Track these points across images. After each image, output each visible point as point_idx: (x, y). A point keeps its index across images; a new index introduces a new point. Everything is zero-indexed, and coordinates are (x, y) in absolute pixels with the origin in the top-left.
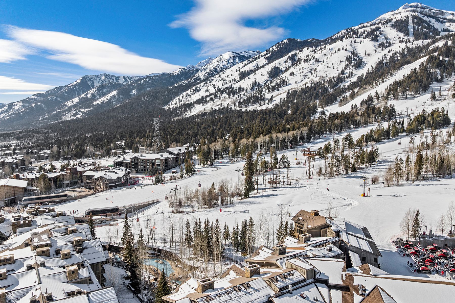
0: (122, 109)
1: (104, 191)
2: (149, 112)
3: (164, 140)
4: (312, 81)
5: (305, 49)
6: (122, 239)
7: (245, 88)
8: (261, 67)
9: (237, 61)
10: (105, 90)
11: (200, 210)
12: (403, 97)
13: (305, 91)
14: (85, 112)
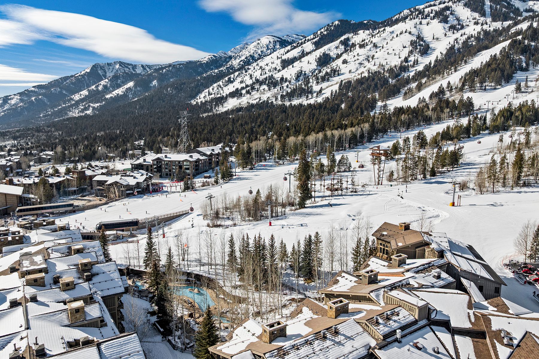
0: (140, 104)
1: (119, 200)
2: (173, 107)
3: (193, 139)
4: (369, 71)
5: (361, 32)
6: (144, 260)
7: (289, 79)
8: (308, 54)
9: (278, 47)
10: (119, 81)
11: (244, 223)
12: (481, 89)
13: (361, 81)
14: (96, 107)
